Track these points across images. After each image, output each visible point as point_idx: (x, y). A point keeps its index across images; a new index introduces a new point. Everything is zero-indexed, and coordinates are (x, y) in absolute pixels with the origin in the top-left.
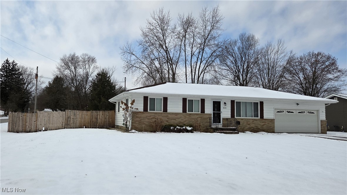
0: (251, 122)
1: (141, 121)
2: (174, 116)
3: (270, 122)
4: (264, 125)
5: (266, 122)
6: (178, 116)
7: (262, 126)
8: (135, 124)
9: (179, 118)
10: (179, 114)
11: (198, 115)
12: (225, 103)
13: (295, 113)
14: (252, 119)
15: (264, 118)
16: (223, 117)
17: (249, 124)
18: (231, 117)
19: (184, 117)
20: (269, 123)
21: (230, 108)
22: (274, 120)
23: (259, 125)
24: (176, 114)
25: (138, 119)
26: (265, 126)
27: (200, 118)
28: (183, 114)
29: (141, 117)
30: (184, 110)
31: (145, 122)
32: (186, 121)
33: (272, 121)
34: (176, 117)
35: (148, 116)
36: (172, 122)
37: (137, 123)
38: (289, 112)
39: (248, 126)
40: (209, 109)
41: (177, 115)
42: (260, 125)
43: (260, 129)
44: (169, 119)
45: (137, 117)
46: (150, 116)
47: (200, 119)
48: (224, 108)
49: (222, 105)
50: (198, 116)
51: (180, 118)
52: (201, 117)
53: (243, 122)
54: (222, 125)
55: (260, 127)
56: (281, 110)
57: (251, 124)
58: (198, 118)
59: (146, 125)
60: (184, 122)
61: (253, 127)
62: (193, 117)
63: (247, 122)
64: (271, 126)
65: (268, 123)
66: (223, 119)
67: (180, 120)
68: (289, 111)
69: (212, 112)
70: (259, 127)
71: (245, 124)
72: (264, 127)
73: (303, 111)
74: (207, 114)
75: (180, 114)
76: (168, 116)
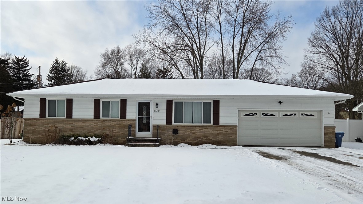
0: (197, 130)
1: (35, 130)
2: (81, 123)
3: (229, 129)
4: (218, 134)
5: (222, 130)
6: (87, 123)
7: (216, 135)
8: (27, 135)
9: (87, 126)
10: (87, 120)
11: (115, 121)
12: (157, 104)
13: (277, 116)
14: (200, 126)
15: (220, 124)
16: (154, 124)
17: (194, 133)
18: (167, 123)
19: (96, 125)
20: (228, 132)
21: (165, 111)
22: (236, 126)
23: (210, 134)
24: (84, 120)
25: (31, 128)
26: (221, 136)
27: (118, 125)
28: (94, 120)
29: (35, 125)
30: (96, 115)
31: (42, 131)
32: (97, 130)
33: (233, 128)
34: (83, 124)
35: (45, 124)
36: (78, 131)
37: (30, 133)
38: (266, 115)
39: (193, 136)
40: (133, 113)
41: (85, 122)
42: (212, 134)
43: (211, 140)
44: (74, 127)
45: (30, 125)
46: (48, 124)
47: (118, 127)
48: (156, 111)
49: (152, 108)
50: (115, 123)
51: (90, 125)
52: (120, 125)
53: (184, 130)
54: (152, 135)
55: (213, 137)
56: (251, 113)
57: (197, 133)
58: (115, 125)
59: (42, 135)
60: (95, 130)
61: (199, 138)
62: (108, 124)
63: (191, 130)
64: (231, 136)
65: (225, 132)
66: (154, 126)
67: (89, 128)
68: (266, 113)
69: (138, 117)
70: (211, 137)
71: (187, 133)
72: (218, 137)
73: (292, 113)
74: (129, 120)
75: (89, 120)
76: (72, 123)
